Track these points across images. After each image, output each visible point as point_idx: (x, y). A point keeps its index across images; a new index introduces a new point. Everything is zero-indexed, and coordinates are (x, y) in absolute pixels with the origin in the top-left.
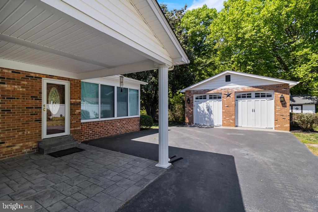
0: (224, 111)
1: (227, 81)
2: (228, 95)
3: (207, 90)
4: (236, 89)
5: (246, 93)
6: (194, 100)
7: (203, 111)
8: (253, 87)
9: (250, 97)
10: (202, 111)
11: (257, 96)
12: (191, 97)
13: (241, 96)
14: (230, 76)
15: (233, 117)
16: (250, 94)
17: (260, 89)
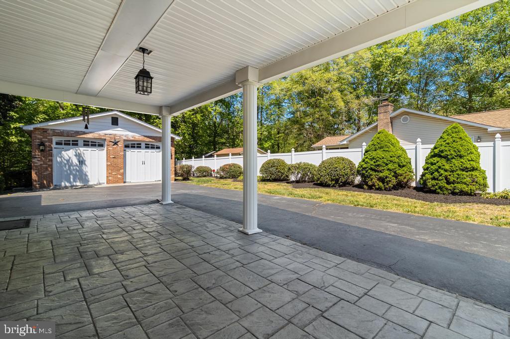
0: (109, 163)
1: (113, 124)
2: (116, 143)
3: (81, 132)
4: (125, 136)
5: (136, 143)
6: (54, 145)
7: (68, 161)
8: (145, 136)
9: (140, 147)
10: (66, 160)
11: (147, 147)
12: (47, 140)
13: (130, 145)
14: (117, 118)
15: (122, 171)
16: (140, 144)
17: (151, 140)
